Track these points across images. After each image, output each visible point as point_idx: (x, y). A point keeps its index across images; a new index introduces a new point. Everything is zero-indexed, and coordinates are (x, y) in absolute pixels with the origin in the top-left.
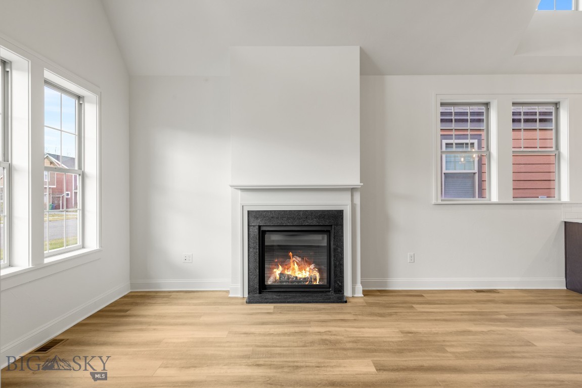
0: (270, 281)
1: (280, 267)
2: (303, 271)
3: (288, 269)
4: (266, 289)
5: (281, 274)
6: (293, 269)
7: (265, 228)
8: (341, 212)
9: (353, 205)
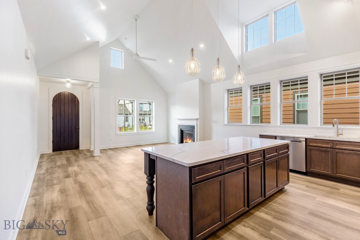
1: (185, 140)
2: (190, 141)
5: (185, 142)
6: (188, 140)
7: (182, 129)
8: (194, 126)
9: (197, 124)
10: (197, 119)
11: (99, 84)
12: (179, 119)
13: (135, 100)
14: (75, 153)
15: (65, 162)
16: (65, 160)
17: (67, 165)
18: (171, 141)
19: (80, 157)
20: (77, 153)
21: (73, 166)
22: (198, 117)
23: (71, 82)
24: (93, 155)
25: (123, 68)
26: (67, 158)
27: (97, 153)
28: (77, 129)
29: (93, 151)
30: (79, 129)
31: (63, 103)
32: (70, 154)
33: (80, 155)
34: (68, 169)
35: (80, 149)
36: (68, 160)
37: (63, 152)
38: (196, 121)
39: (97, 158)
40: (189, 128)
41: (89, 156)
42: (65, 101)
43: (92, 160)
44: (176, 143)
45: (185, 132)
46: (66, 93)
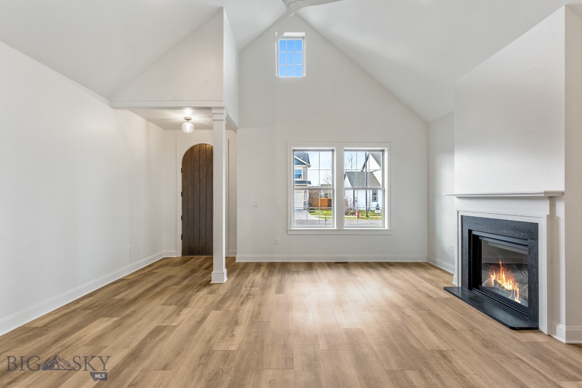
0: (484, 283)
5: (495, 281)
6: (502, 279)
7: (474, 233)
8: (537, 225)
9: (552, 218)
10: (553, 197)
11: (223, 111)
12: (461, 197)
18: (438, 260)
22: (558, 186)
23: (192, 120)
25: (305, 75)
37: (195, 257)
38: (547, 205)
45: (491, 244)
46: (207, 146)
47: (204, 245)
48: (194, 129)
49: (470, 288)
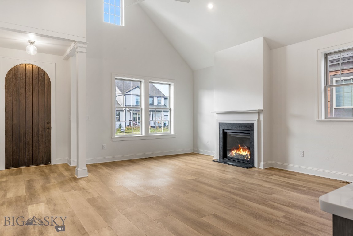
0: (229, 155)
1: (235, 151)
2: (245, 152)
3: (238, 151)
4: (227, 158)
5: (235, 153)
6: (241, 151)
7: (225, 131)
8: (253, 124)
9: (259, 121)
10: (259, 112)
11: (86, 46)
12: (219, 113)
13: (143, 81)
14: (44, 172)
15: (22, 191)
16: (24, 187)
17: (25, 200)
18: (200, 150)
19: (53, 181)
20: (47, 171)
21: (38, 203)
22: (261, 108)
23: (35, 44)
24: (75, 176)
25: (123, 25)
26: (29, 181)
27: (82, 171)
28: (48, 128)
29: (74, 168)
30: (50, 128)
31: (24, 84)
32: (35, 173)
33: (51, 174)
34: (27, 211)
35: (52, 164)
36: (30, 186)
37: (23, 169)
38: (257, 115)
39: (82, 183)
40: (241, 128)
41: (67, 178)
42: (27, 80)
43: (73, 188)
44: (214, 153)
45: (232, 136)
46: (27, 66)
47: (31, 157)
48: (38, 52)
49: (223, 159)
